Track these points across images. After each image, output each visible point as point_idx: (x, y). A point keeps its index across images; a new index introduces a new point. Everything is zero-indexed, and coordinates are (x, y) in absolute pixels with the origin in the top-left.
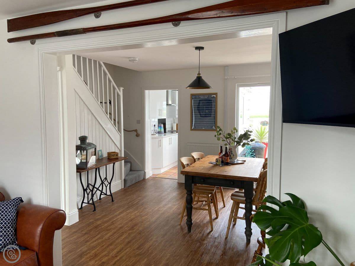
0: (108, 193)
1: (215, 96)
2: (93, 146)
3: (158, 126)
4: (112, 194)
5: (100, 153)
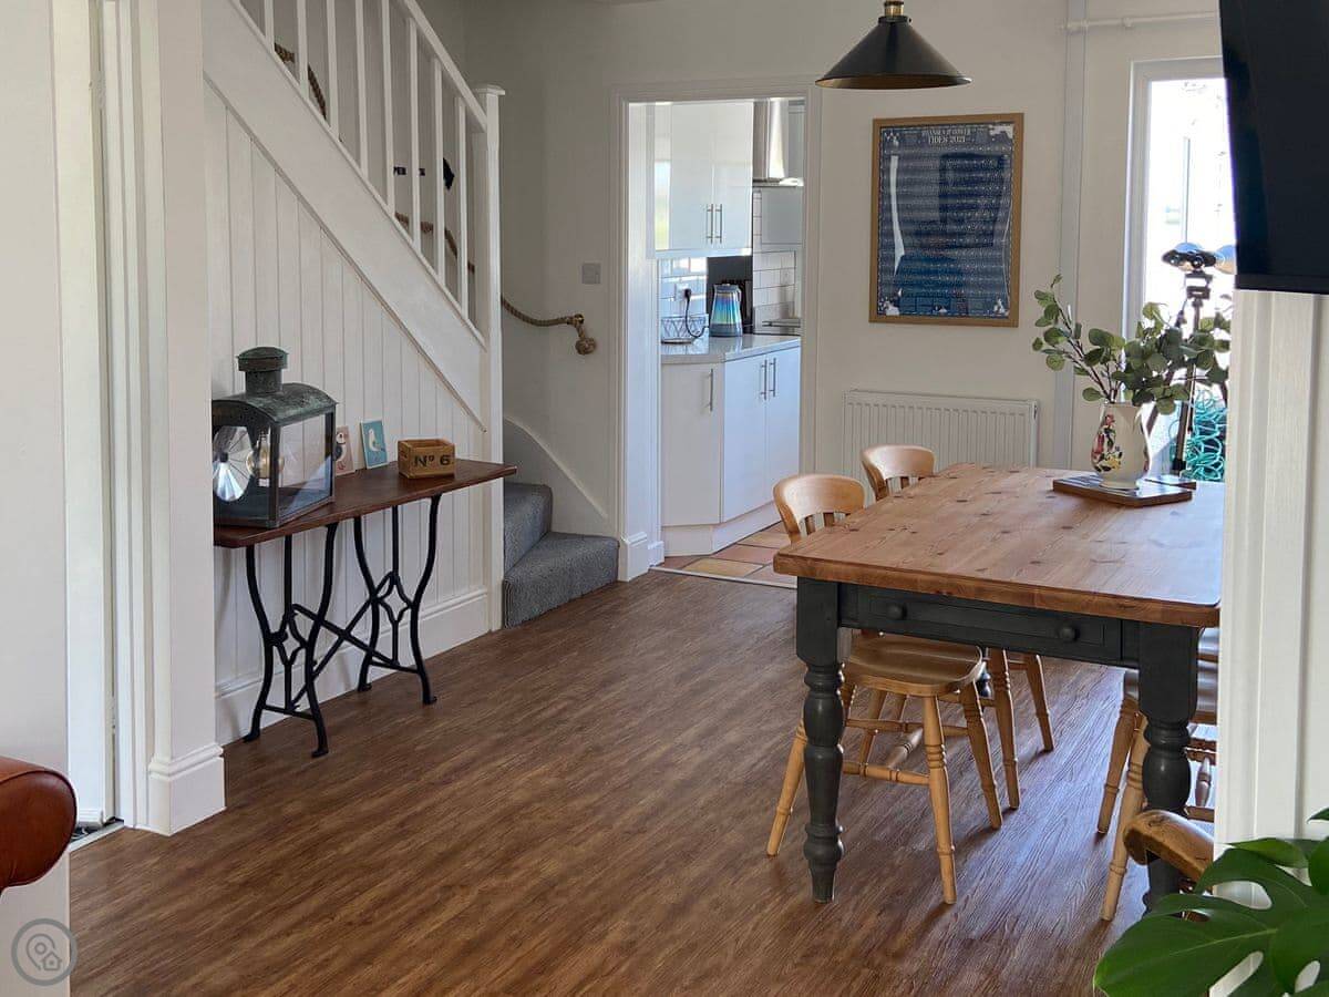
0: (406, 659)
1: (1009, 130)
2: (314, 403)
3: (704, 297)
4: (425, 665)
5: (372, 438)
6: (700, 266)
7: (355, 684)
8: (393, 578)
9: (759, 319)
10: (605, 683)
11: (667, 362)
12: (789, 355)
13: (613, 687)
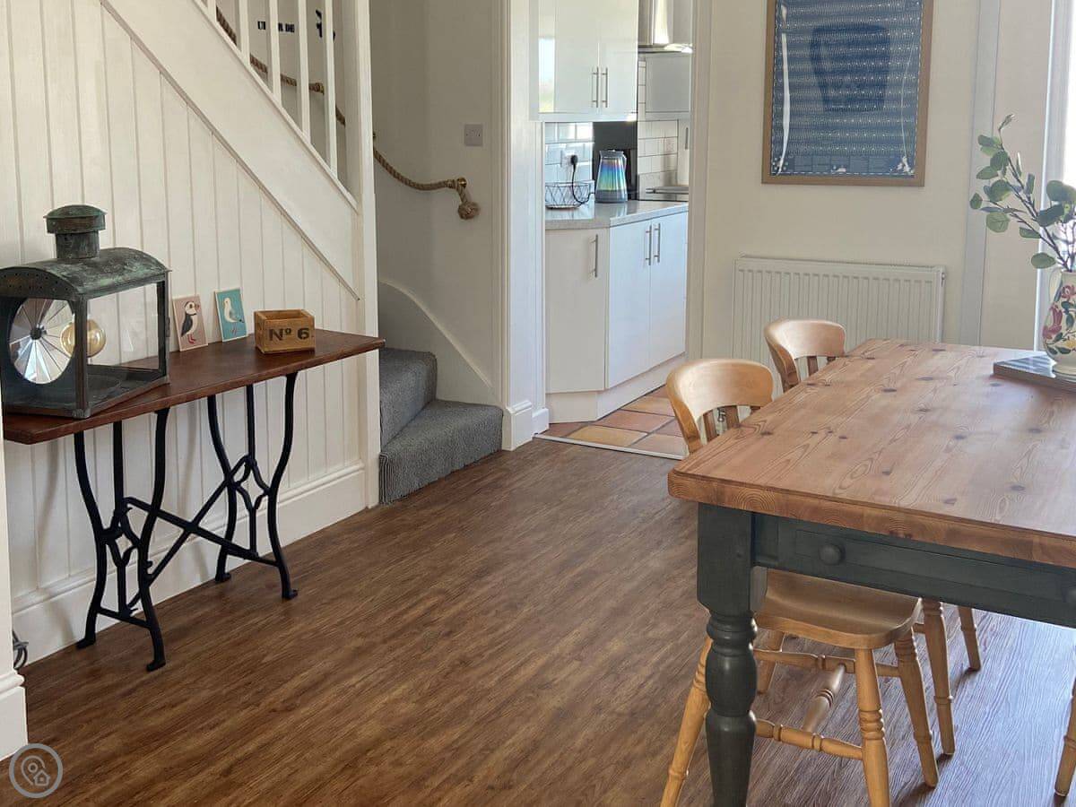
0: (264, 548)
2: (138, 270)
3: (591, 163)
4: (285, 554)
5: (228, 307)
6: (587, 132)
7: (212, 574)
8: (249, 462)
9: (643, 187)
10: (481, 574)
11: (551, 228)
12: (675, 221)
13: (489, 578)
